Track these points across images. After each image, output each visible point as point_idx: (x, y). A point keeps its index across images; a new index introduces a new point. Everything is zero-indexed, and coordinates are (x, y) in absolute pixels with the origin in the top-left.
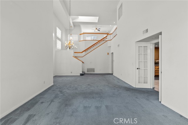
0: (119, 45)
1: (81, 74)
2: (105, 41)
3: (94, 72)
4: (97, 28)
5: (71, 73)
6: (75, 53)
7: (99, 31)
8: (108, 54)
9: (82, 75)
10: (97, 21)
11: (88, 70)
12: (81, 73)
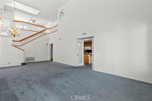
0: (60, 39)
2: (44, 34)
3: (34, 60)
4: (32, 19)
6: (13, 41)
7: (34, 22)
8: (47, 44)
9: (23, 64)
10: (36, 14)
11: (27, 59)
12: (23, 62)
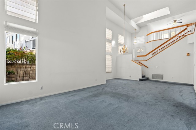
1: (140, 79)
3: (163, 79)
4: (175, 21)
5: (130, 77)
6: (138, 56)
8: (188, 54)
10: (169, 13)
11: (153, 76)
